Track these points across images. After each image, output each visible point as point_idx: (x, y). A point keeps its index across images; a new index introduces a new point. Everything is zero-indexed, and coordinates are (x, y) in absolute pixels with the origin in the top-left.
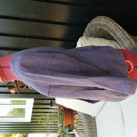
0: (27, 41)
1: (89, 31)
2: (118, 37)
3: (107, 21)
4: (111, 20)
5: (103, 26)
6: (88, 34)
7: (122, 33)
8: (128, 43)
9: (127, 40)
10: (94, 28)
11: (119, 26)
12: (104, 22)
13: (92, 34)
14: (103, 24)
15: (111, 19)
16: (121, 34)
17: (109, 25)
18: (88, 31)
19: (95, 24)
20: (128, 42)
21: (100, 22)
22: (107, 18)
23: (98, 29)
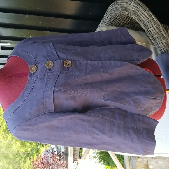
0: (27, 18)
1: (113, 15)
2: (151, 32)
3: (137, 6)
4: (144, 7)
5: (132, 13)
6: (110, 18)
7: (157, 28)
8: (163, 44)
9: (162, 39)
10: (118, 12)
11: (154, 18)
12: (134, 7)
13: (116, 18)
14: (132, 10)
15: (144, 5)
16: (154, 29)
17: (139, 13)
18: (111, 15)
19: (121, 7)
20: (164, 42)
21: (128, 6)
22: (138, 3)
23: (124, 15)
